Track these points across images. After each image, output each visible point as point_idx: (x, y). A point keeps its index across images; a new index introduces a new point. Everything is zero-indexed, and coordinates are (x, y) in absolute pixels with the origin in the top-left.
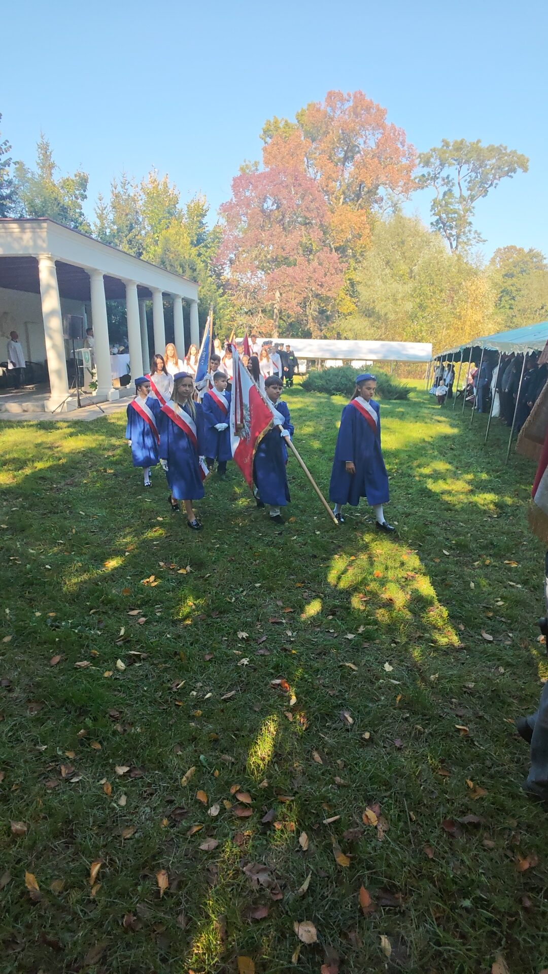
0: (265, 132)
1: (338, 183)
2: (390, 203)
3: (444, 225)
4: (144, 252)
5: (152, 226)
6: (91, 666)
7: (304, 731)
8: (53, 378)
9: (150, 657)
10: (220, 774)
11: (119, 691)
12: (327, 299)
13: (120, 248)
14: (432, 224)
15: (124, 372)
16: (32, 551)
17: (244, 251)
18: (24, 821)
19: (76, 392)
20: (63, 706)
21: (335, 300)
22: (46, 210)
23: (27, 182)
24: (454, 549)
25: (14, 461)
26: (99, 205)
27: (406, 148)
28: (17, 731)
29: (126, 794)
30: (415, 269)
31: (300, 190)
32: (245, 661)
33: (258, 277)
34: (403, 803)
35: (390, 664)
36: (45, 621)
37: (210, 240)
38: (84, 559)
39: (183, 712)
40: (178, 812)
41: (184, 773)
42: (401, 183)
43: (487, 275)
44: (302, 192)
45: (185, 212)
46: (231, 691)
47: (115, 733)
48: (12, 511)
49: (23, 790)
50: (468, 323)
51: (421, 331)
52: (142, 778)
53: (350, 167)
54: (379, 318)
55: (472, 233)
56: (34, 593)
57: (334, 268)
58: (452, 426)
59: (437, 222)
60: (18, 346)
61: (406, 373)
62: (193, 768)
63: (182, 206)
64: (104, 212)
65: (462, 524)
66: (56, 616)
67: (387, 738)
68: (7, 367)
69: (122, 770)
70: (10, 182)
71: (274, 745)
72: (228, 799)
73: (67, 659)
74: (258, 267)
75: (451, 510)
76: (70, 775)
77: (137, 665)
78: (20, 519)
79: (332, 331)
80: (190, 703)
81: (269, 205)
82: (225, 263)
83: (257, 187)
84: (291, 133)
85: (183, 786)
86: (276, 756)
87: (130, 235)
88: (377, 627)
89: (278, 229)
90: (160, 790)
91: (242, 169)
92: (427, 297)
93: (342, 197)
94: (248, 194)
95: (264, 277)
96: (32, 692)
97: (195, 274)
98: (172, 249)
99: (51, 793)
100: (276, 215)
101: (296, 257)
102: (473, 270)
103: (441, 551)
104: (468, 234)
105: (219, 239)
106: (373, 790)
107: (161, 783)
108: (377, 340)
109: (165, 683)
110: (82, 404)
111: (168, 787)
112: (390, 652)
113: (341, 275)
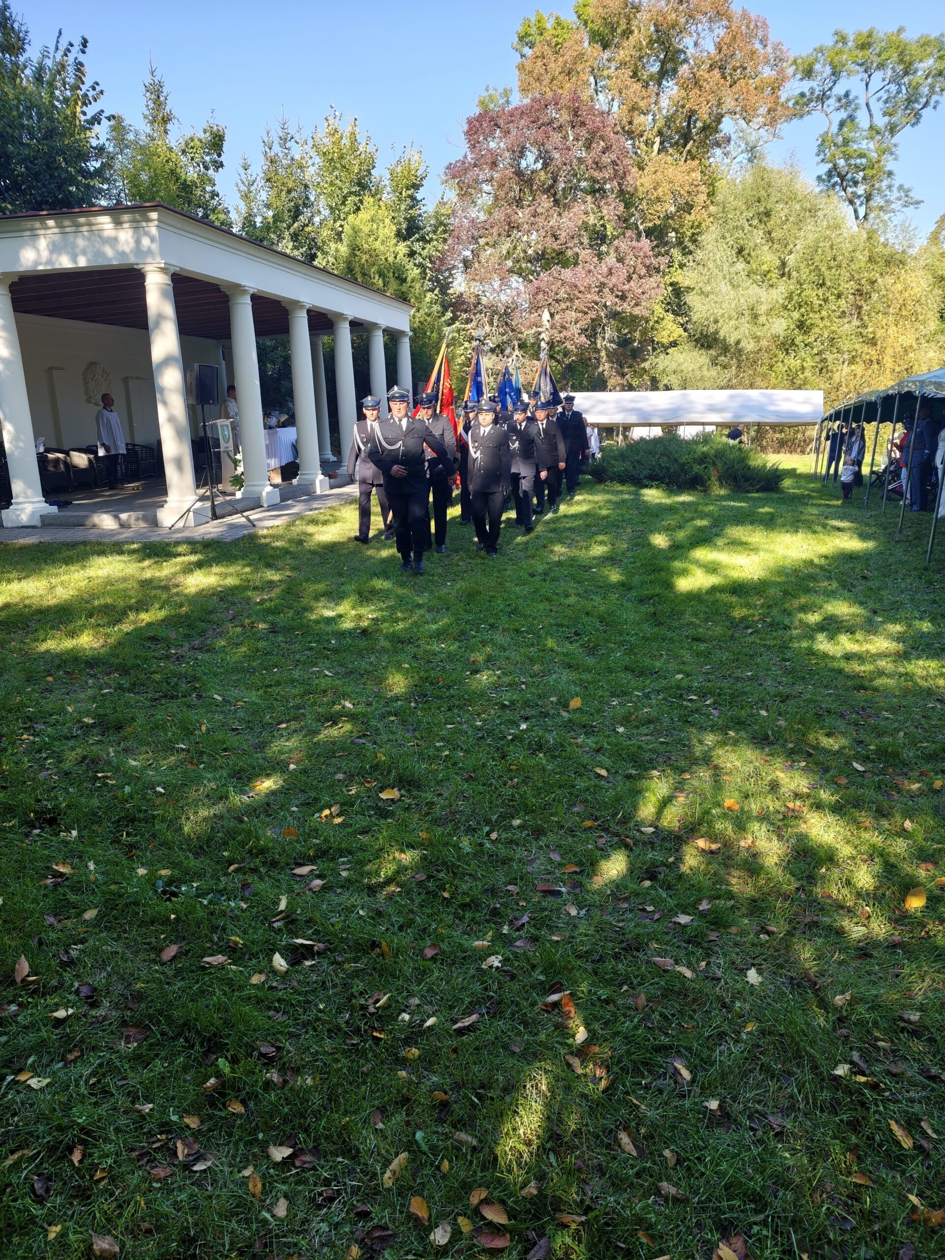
0: (521, 39)
1: (650, 117)
2: (743, 145)
3: (842, 178)
4: (319, 254)
5: (331, 208)
6: (230, 964)
7: (603, 1092)
8: (170, 471)
9: (329, 949)
10: (451, 1168)
11: (277, 1010)
12: (633, 321)
13: (279, 249)
14: (819, 178)
15: (287, 458)
16: (134, 763)
17: (487, 244)
18: (113, 1235)
19: (208, 493)
20: (180, 1035)
21: (647, 322)
22: (158, 191)
23: (127, 147)
24: (873, 761)
25: (106, 610)
26: (243, 176)
27: (769, 49)
28: (104, 1075)
29: (286, 1196)
30: (791, 260)
31: (583, 132)
32: (495, 961)
33: (511, 288)
34: (789, 1238)
35: (760, 972)
36: (154, 885)
37: (429, 229)
38: (221, 777)
39: (387, 1050)
40: (377, 1234)
41: (387, 1163)
42: (763, 110)
43: (922, 263)
44: (587, 135)
45: (387, 182)
46: (470, 1015)
47: (268, 1085)
48: (103, 695)
49: (113, 1179)
50: (890, 351)
51: (803, 368)
52: (314, 1169)
53: (671, 89)
54: (725, 349)
55: (895, 189)
56: (136, 835)
57: (645, 266)
58: (863, 537)
59: (830, 174)
60: (115, 418)
61: (776, 445)
62: (404, 1155)
63: (381, 174)
64: (252, 188)
65: (886, 714)
66: (172, 876)
67: (757, 1111)
68: (96, 453)
69: (280, 1153)
70: (101, 149)
71: (549, 1118)
72: (465, 1215)
73: (189, 951)
74: (511, 271)
75: (865, 689)
76: (191, 1158)
77: (308, 963)
78: (114, 708)
79: (641, 376)
80: (398, 1035)
81: (530, 161)
82: (454, 267)
83: (509, 132)
84: (565, 36)
85: (386, 1186)
86: (550, 1137)
87: (296, 225)
88: (732, 902)
89: (545, 202)
90: (346, 1193)
91: (482, 103)
92: (812, 308)
93: (658, 140)
94: (492, 145)
95: (522, 288)
96: (130, 1009)
97: (404, 288)
98: (365, 246)
99: (160, 1188)
100: (542, 179)
101: (577, 250)
102: (898, 256)
103: (848, 763)
104: (887, 192)
105: (445, 225)
106: (731, 1208)
107: (347, 1180)
108: (722, 388)
109: (355, 997)
110: (218, 512)
111: (359, 1187)
112: (758, 950)
113: (657, 278)
